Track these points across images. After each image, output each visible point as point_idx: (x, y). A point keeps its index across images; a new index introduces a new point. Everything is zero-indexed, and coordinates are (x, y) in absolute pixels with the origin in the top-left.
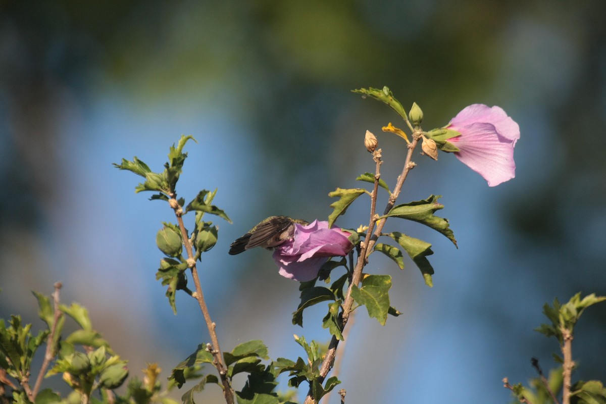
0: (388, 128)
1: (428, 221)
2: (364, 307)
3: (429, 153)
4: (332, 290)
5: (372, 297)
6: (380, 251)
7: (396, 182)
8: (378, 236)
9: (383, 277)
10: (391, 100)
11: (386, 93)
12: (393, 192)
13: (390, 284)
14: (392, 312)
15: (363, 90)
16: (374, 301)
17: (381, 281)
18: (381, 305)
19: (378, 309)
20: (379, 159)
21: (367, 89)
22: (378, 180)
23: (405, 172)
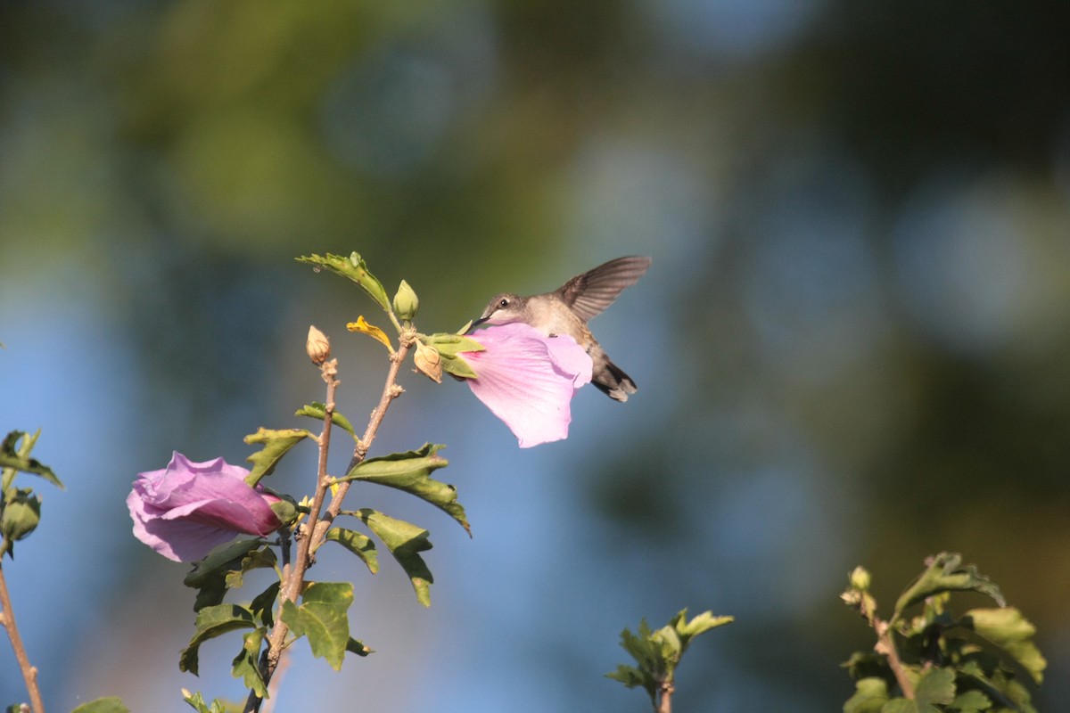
0: (356, 325)
1: (420, 488)
2: (305, 639)
3: (425, 371)
4: (251, 612)
5: (320, 621)
6: (335, 540)
7: (368, 420)
8: (334, 515)
9: (338, 585)
10: (363, 275)
11: (355, 263)
12: (361, 438)
13: (352, 598)
14: (355, 647)
15: (316, 258)
16: (322, 629)
17: (336, 593)
18: (334, 635)
19: (329, 643)
20: (333, 377)
21: (323, 255)
22: (330, 414)
23: (384, 402)
